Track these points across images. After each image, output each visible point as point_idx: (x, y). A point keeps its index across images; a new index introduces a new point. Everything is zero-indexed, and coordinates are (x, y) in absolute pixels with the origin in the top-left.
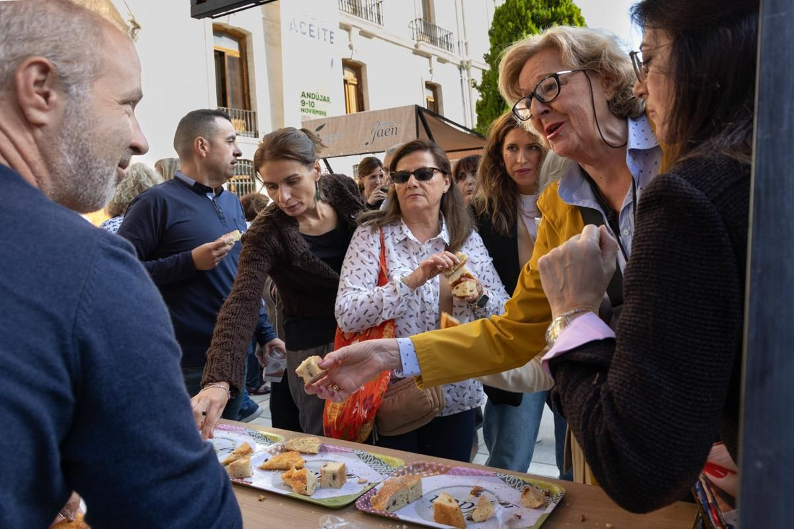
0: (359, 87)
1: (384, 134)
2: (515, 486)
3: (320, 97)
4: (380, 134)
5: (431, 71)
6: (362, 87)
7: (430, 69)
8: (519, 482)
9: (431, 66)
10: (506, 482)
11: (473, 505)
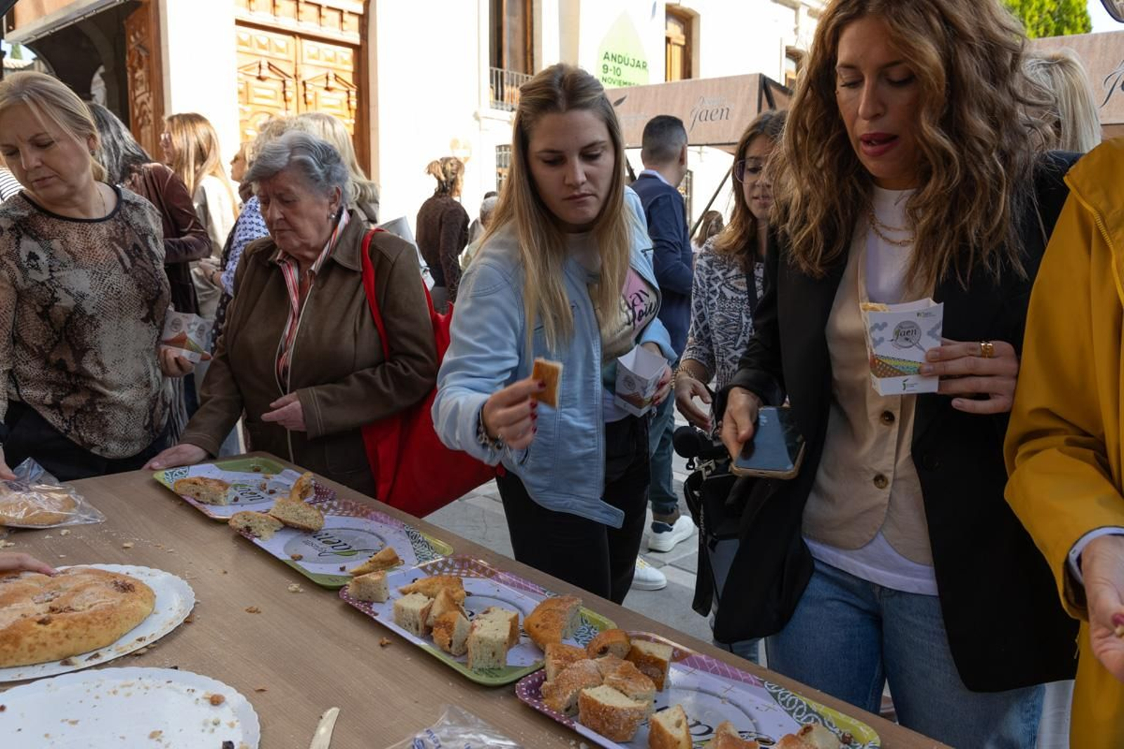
0: (688, 49)
1: (708, 118)
2: (793, 711)
3: (631, 62)
4: (703, 118)
5: (796, 30)
6: (690, 50)
7: (795, 26)
8: (801, 707)
9: (796, 22)
10: (777, 701)
11: (710, 731)
